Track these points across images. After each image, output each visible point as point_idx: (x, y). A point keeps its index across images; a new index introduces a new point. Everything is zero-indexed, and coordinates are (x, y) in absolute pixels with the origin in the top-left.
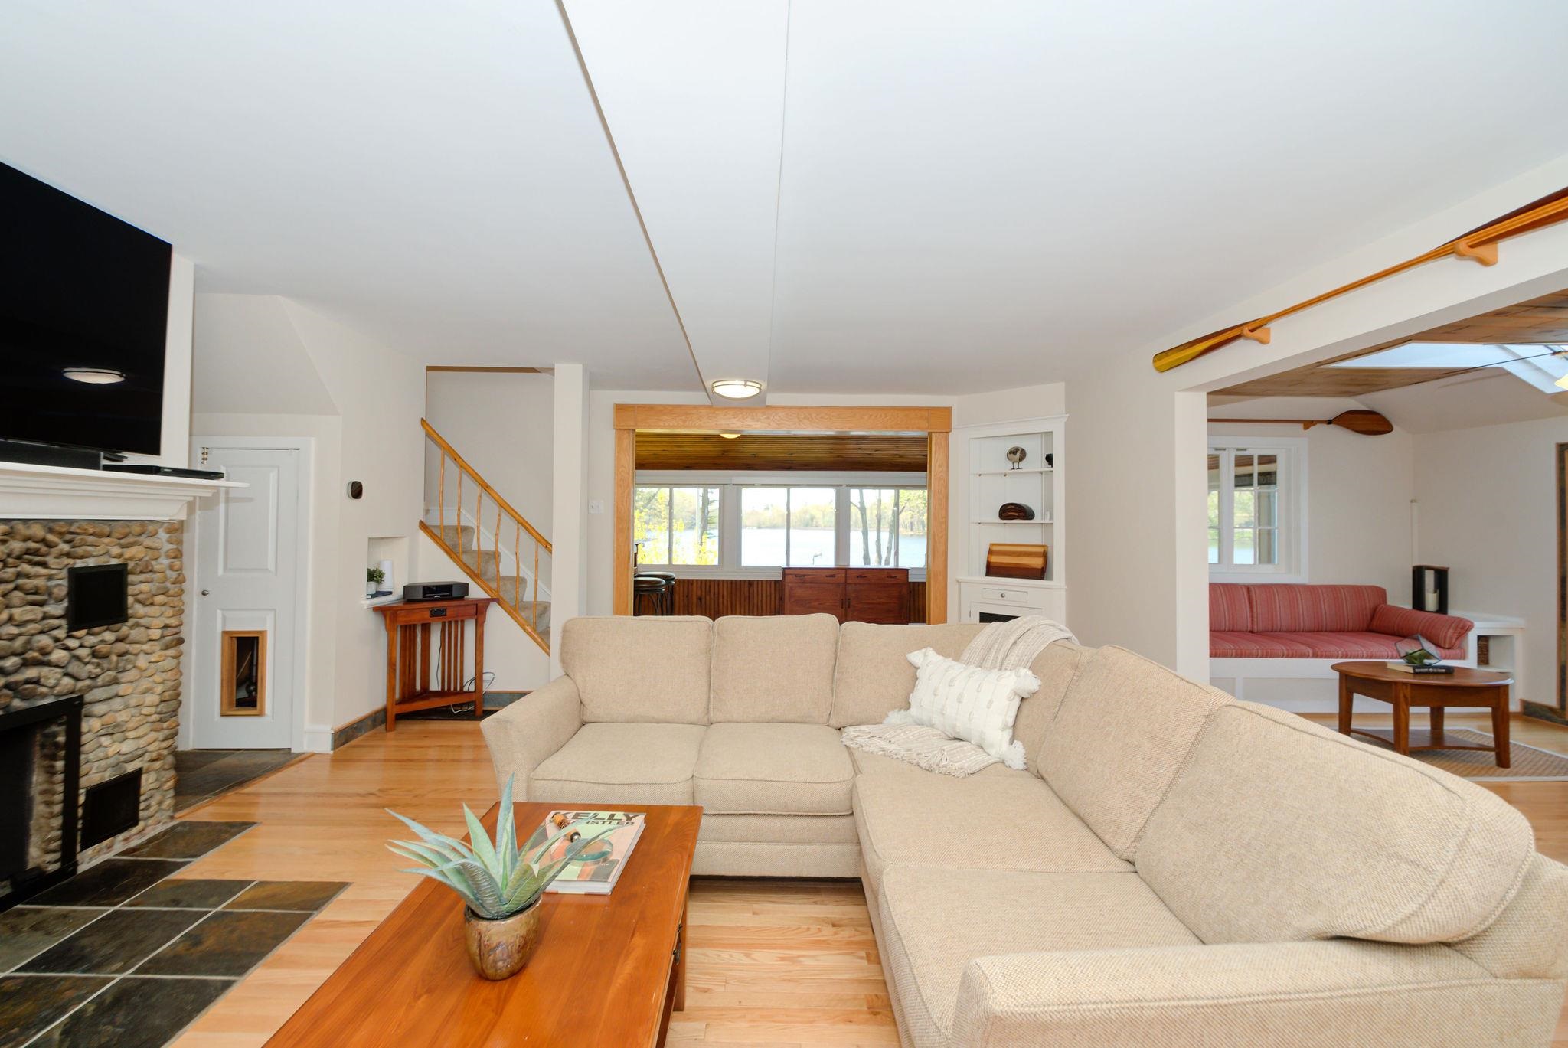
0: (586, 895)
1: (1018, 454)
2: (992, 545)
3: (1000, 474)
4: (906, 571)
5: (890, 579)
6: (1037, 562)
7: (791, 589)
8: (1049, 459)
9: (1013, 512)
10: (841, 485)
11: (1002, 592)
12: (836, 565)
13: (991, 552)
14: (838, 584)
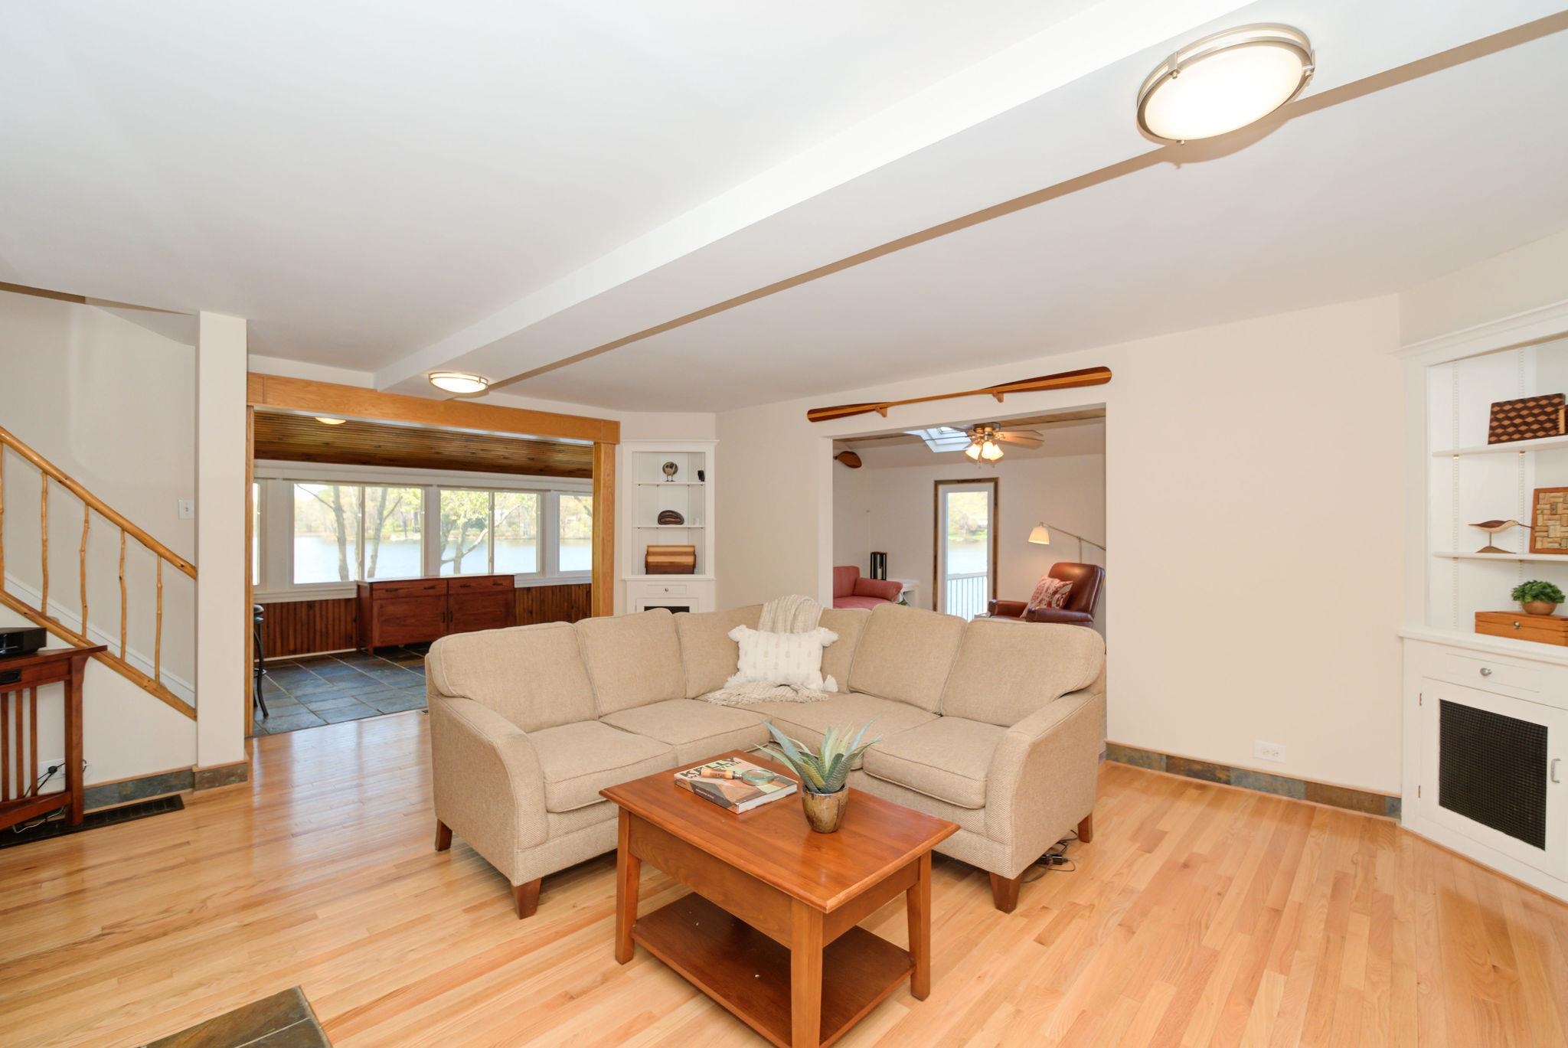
0: (787, 796)
1: (671, 468)
2: (649, 547)
3: (654, 485)
4: (512, 577)
5: (495, 586)
6: (689, 560)
7: (381, 607)
8: (701, 475)
9: (669, 518)
10: (431, 485)
11: (666, 587)
12: (425, 576)
13: (648, 554)
14: (438, 597)
